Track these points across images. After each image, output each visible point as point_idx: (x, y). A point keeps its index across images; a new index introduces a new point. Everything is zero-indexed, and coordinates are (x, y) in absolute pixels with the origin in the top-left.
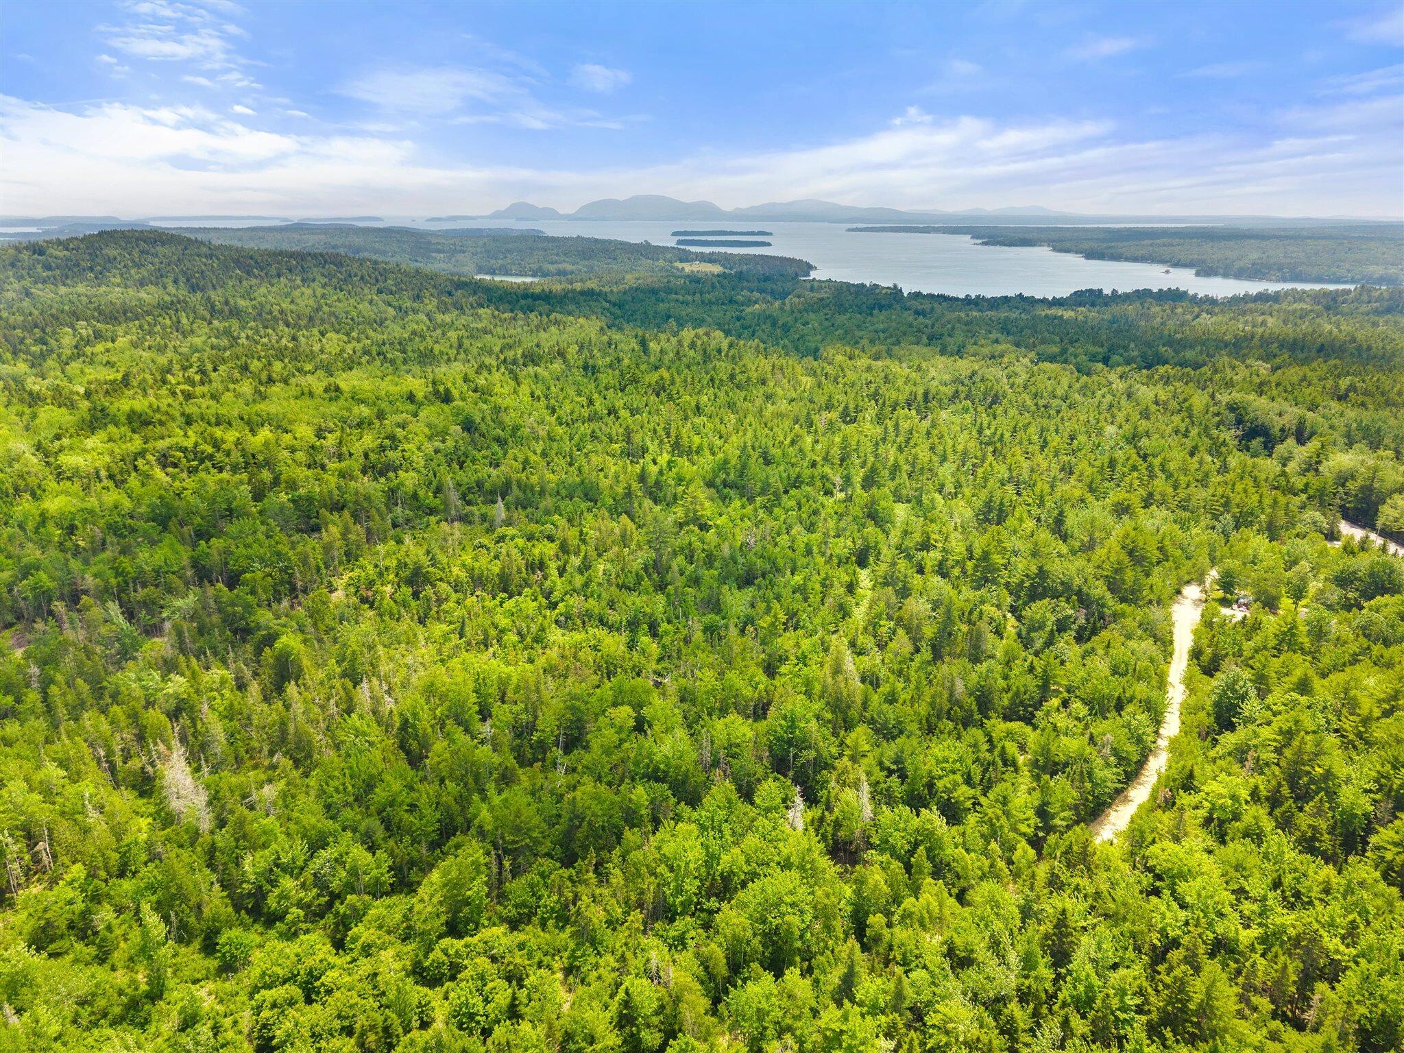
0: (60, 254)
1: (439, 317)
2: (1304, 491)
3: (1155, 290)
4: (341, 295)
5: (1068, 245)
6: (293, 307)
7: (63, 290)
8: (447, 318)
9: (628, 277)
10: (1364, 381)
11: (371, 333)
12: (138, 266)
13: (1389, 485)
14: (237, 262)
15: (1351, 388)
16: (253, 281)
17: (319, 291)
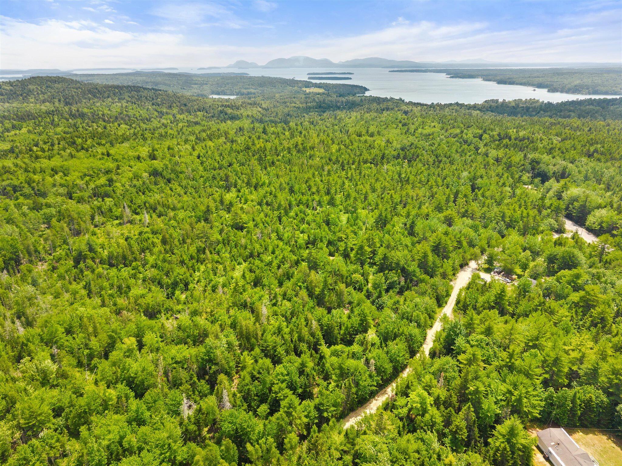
0: (8, 88)
1: (178, 116)
2: (549, 208)
3: (524, 100)
4: (134, 106)
5: (490, 77)
6: (109, 112)
7: (7, 105)
8: (182, 117)
9: (277, 95)
10: (603, 147)
11: (142, 124)
12: (44, 94)
13: (593, 204)
14: (90, 92)
15: (596, 151)
16: (96, 100)
17: (125, 104)
